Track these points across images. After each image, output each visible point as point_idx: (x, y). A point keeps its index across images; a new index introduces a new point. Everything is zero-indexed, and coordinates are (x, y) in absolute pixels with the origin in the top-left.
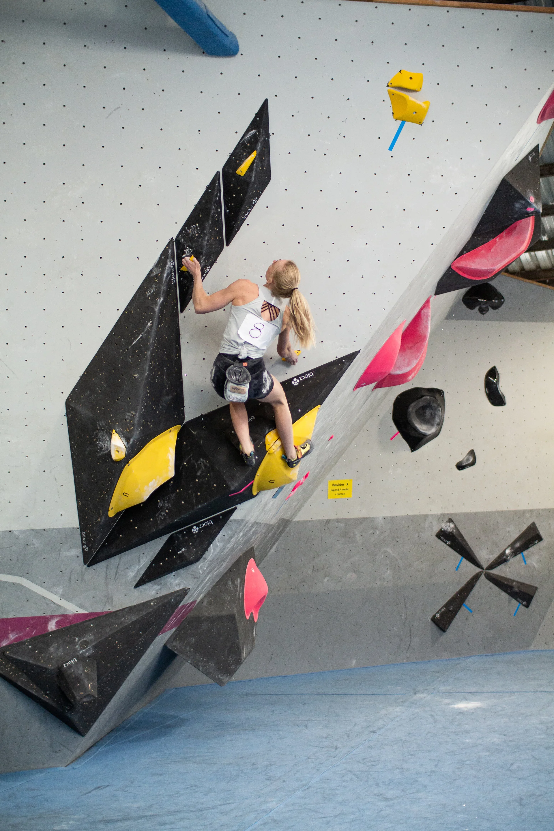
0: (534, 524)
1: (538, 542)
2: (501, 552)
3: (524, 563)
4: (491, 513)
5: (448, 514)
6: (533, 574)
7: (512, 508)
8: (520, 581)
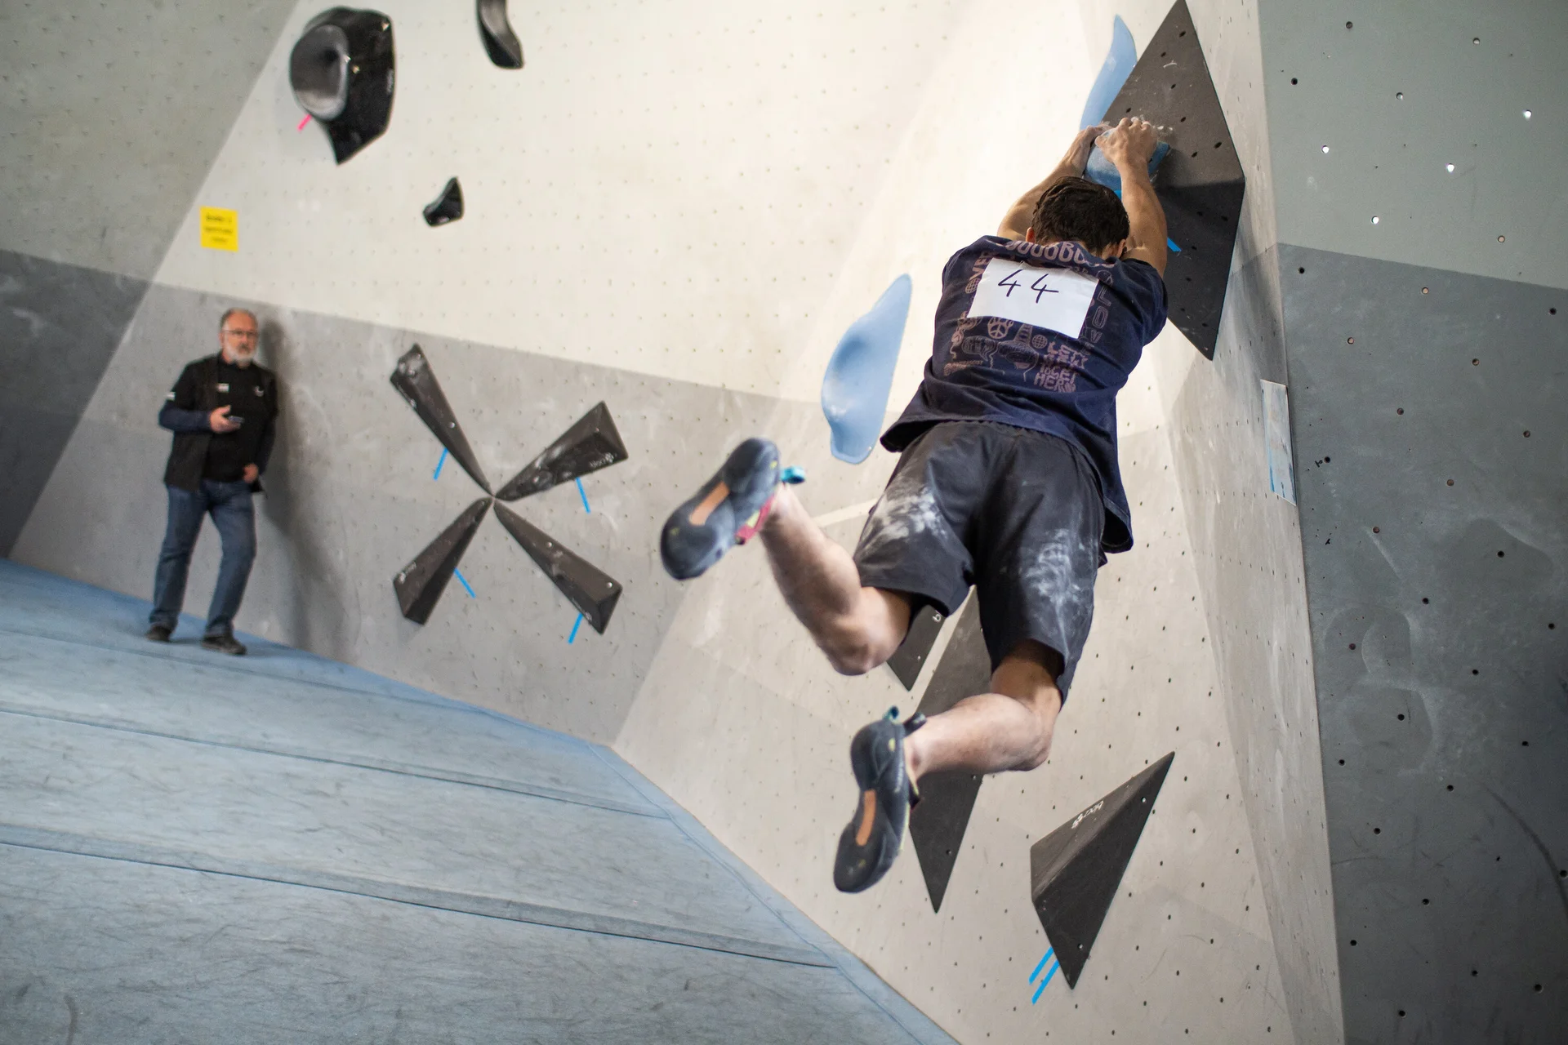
0: (602, 407)
1: (616, 461)
2: (528, 462)
3: (583, 509)
4: (502, 352)
5: (415, 334)
6: (609, 548)
7: (550, 350)
8: (578, 553)
